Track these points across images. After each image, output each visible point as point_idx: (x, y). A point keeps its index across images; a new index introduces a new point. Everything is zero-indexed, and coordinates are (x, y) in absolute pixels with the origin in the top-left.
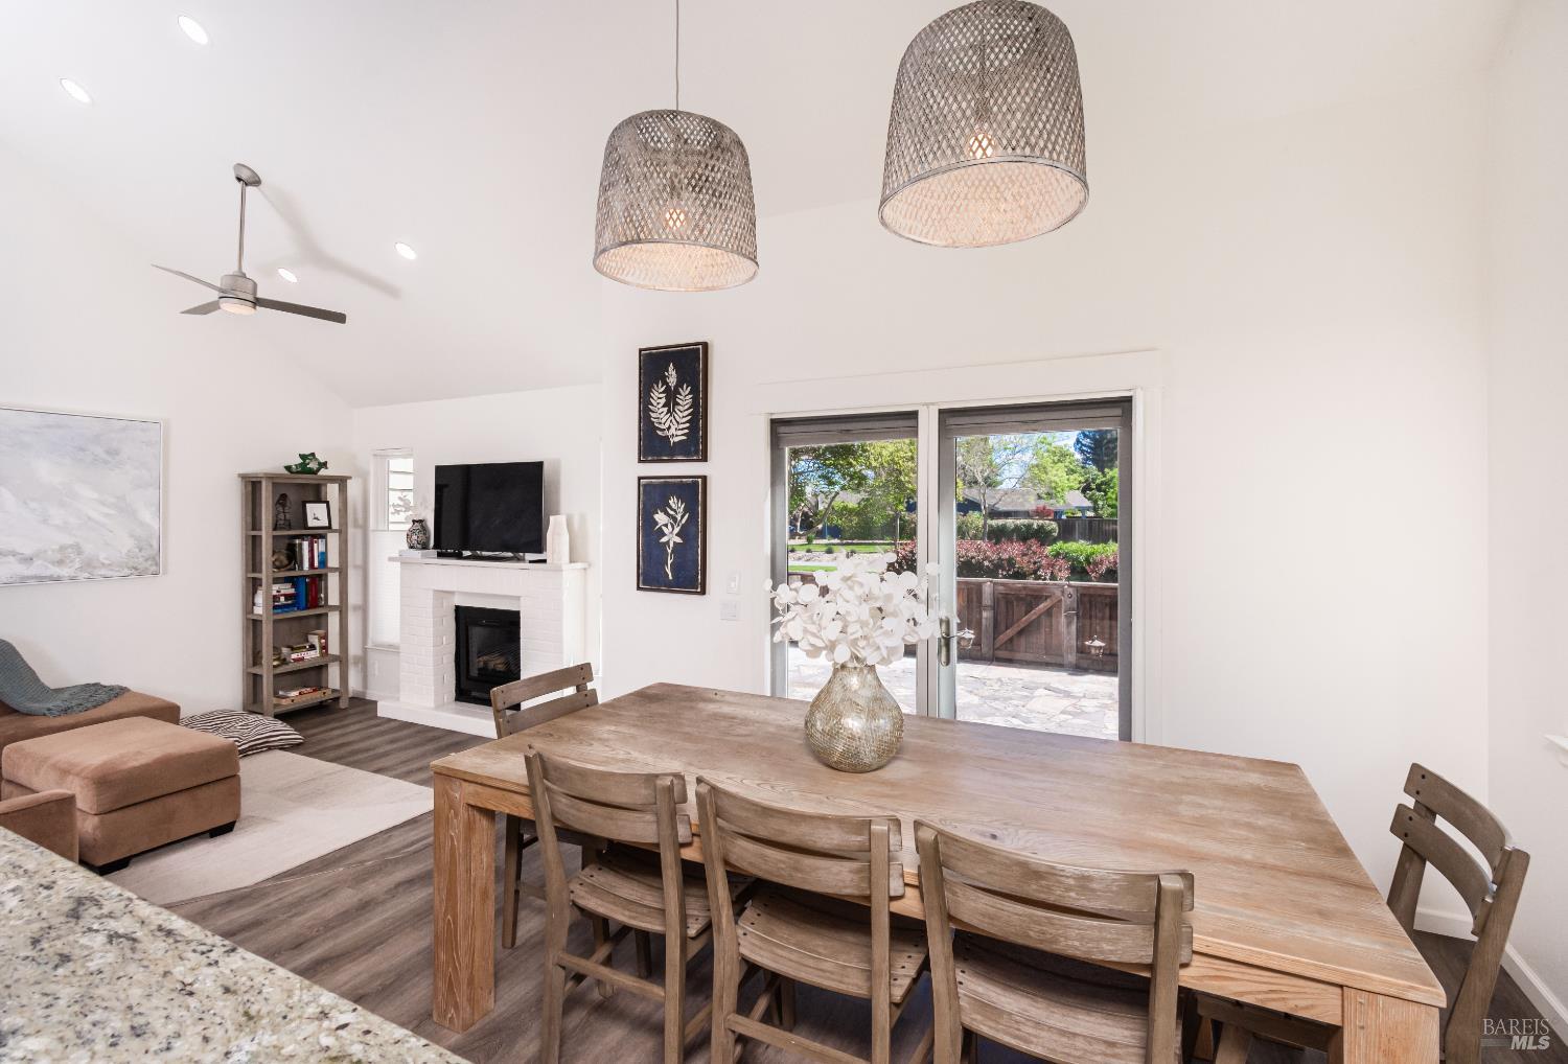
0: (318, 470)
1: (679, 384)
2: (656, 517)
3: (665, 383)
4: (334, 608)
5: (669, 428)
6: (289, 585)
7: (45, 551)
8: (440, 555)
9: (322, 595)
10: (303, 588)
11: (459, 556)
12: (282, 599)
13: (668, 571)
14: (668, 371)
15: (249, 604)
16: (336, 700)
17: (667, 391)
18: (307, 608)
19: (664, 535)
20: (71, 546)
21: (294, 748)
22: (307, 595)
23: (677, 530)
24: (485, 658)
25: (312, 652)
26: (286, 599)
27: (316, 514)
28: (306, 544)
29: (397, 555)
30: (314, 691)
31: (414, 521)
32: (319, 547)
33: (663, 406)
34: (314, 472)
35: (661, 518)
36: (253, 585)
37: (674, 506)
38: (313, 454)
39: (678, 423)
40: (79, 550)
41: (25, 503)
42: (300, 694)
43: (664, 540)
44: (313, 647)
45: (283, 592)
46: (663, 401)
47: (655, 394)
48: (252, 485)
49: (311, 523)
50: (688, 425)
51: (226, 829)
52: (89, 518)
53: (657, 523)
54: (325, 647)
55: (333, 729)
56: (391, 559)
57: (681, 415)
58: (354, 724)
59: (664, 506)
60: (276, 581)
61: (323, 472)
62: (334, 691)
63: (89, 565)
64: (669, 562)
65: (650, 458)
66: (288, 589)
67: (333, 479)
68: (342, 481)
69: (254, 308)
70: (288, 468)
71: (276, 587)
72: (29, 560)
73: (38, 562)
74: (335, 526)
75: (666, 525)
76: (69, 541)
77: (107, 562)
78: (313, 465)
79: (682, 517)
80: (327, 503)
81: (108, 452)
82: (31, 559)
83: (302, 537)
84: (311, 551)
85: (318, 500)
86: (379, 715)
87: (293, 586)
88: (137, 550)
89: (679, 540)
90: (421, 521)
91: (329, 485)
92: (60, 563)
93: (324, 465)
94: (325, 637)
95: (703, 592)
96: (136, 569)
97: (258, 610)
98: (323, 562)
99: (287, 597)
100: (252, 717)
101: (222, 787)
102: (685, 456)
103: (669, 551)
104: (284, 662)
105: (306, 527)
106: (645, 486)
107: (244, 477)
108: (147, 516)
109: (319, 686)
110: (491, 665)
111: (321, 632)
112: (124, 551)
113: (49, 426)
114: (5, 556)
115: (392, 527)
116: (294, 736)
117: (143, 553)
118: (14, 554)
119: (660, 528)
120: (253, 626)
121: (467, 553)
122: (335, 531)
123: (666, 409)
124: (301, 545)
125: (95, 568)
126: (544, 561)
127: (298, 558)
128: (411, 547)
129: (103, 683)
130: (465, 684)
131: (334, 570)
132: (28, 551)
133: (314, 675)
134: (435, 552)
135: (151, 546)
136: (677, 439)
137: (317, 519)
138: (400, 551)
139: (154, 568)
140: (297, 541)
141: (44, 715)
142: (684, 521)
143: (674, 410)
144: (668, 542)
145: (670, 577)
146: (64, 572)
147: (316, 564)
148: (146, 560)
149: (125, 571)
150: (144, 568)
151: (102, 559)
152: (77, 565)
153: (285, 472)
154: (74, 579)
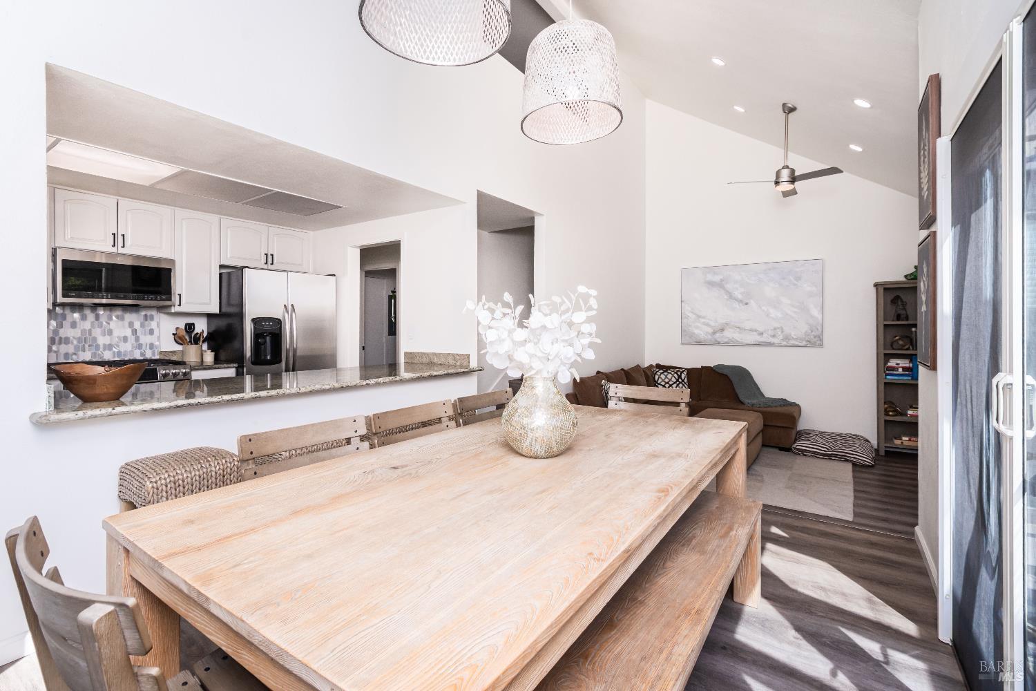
6: (907, 361)
7: (768, 330)
12: (900, 370)
20: (779, 328)
21: (858, 465)
26: (903, 371)
40: (782, 329)
41: (760, 307)
42: (909, 440)
45: (901, 365)
52: (787, 314)
63: (787, 338)
66: (905, 363)
70: (906, 276)
71: (895, 361)
72: (761, 334)
73: (765, 335)
76: (777, 325)
77: (795, 337)
81: (796, 279)
82: (762, 334)
87: (910, 361)
88: (810, 332)
92: (774, 336)
95: (934, 368)
96: (810, 342)
99: (904, 369)
107: (878, 286)
108: (816, 313)
112: (804, 331)
113: (770, 269)
114: (753, 331)
117: (813, 333)
118: (756, 331)
124: (915, 332)
125: (789, 339)
127: (914, 342)
132: (761, 329)
135: (818, 329)
139: (819, 342)
140: (913, 329)
146: (775, 341)
148: (815, 337)
149: (804, 343)
150: (815, 340)
151: (793, 336)
152: (781, 337)
153: (904, 279)
154: (780, 345)
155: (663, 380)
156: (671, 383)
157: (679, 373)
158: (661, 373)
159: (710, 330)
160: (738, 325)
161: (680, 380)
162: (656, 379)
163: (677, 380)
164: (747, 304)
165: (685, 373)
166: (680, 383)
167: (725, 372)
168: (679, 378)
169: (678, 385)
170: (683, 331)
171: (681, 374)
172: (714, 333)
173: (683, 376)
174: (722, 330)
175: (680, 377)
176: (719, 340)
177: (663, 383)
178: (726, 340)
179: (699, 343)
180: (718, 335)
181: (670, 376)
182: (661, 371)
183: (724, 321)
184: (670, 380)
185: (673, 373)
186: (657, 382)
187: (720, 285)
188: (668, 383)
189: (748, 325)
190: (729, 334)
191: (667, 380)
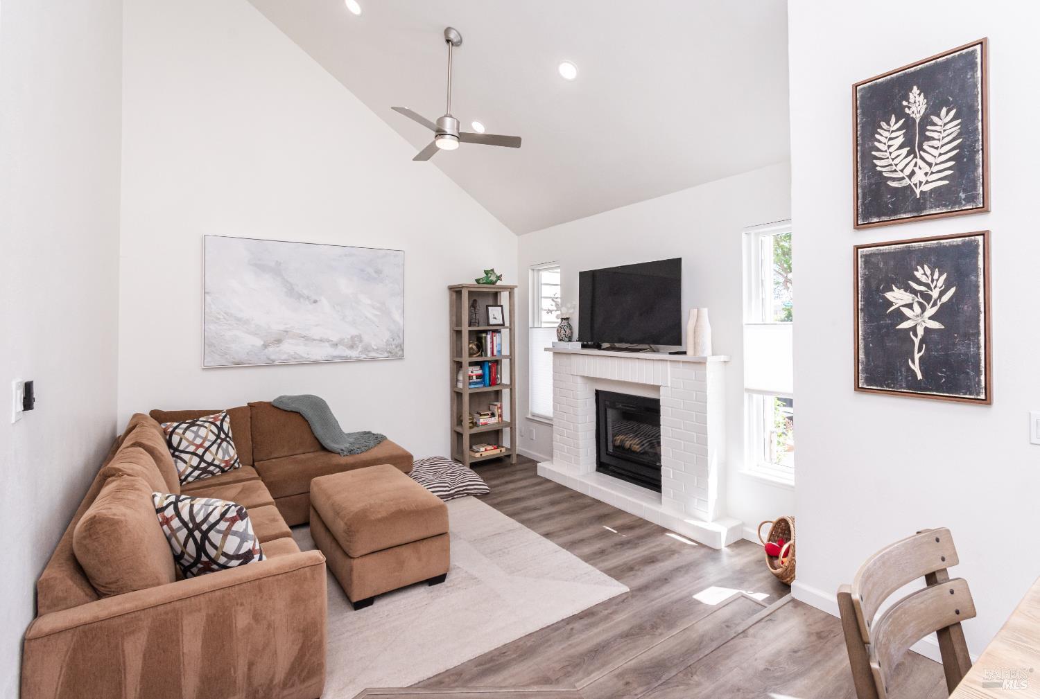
0: (496, 282)
1: (933, 109)
2: (889, 295)
3: (901, 114)
4: (506, 386)
5: (913, 173)
6: (478, 368)
7: (344, 339)
8: (584, 346)
9: (499, 376)
10: (487, 370)
11: (599, 347)
12: (474, 377)
13: (916, 368)
14: (907, 99)
15: (454, 381)
16: (509, 456)
17: (909, 124)
18: (490, 385)
19: (905, 318)
20: (357, 336)
21: (482, 496)
22: (490, 375)
23: (931, 311)
24: (621, 437)
25: (493, 419)
27: (495, 315)
28: (489, 337)
29: (551, 346)
30: (495, 449)
31: (562, 319)
32: (497, 338)
33: (901, 147)
34: (493, 283)
35: (898, 297)
36: (458, 365)
37: (924, 279)
38: (492, 270)
39: (930, 165)
40: (360, 339)
41: (334, 307)
42: (486, 450)
43: (905, 325)
44: (493, 415)
45: (475, 372)
46: (901, 140)
47: (883, 135)
48: (456, 291)
49: (492, 321)
50: (952, 163)
51: (440, 579)
52: (366, 318)
53: (890, 304)
54: (500, 416)
55: (507, 483)
56: (546, 349)
57: (936, 152)
58: (521, 479)
59: (904, 279)
60: (471, 364)
61: (499, 283)
62: (507, 449)
63: (366, 349)
64: (917, 356)
65: (875, 220)
66: (477, 371)
67: (505, 288)
68: (511, 290)
69: (459, 142)
70: (478, 281)
71: (471, 369)
73: (340, 347)
74: (507, 324)
75: (910, 306)
76: (356, 333)
77: (375, 348)
78: (493, 278)
79: (942, 294)
80: (501, 306)
81: (376, 272)
82: (337, 345)
83: (486, 332)
84: (492, 342)
85: (496, 305)
86: (539, 474)
87: (482, 368)
88: (392, 340)
89: (935, 325)
90: (567, 319)
91: (502, 293)
92: (352, 347)
93: (499, 278)
94: (501, 408)
95: (987, 401)
96: (391, 353)
97: (460, 385)
98: (500, 352)
99: (478, 377)
100: (457, 466)
101: (437, 543)
102: (945, 206)
103: (917, 341)
104: (474, 424)
105: (489, 325)
106: (867, 258)
107: (451, 288)
108: (397, 316)
109: (498, 444)
110: (627, 444)
111: (499, 405)
112: (385, 340)
113: (346, 255)
114: (324, 342)
115: (543, 325)
116: (484, 487)
117: (395, 342)
118: (328, 341)
119: (898, 308)
120: (457, 395)
121: (606, 345)
122: (507, 327)
123: (904, 151)
124: (486, 337)
125: (369, 351)
126: (685, 353)
127: (484, 347)
128: (560, 340)
129: (373, 432)
130: (605, 459)
131: (506, 357)
132: (335, 339)
133: (493, 436)
134: (579, 344)
135: (399, 337)
136: (926, 188)
137: (495, 318)
138: (553, 343)
139: (400, 353)
140: (484, 335)
141: (339, 454)
142: (945, 298)
143: (921, 148)
144: (914, 329)
145: (920, 377)
146: (353, 354)
147: (495, 353)
148: (396, 347)
149: (386, 355)
150: (395, 353)
151: (373, 346)
152: (360, 349)
153: (476, 283)
154: (358, 360)
155: (192, 443)
156: (207, 444)
157: (218, 423)
158: (186, 429)
159: (259, 343)
160: (304, 334)
161: (223, 436)
162: (175, 443)
163: (218, 437)
164: (315, 302)
165: (227, 419)
166: (223, 440)
167: (293, 407)
168: (219, 433)
169: (220, 445)
170: (208, 344)
171: (222, 424)
172: (265, 346)
173: (226, 426)
174: (279, 341)
175: (220, 429)
176: (273, 357)
177: (192, 449)
178: (284, 357)
179: (239, 365)
180: (271, 349)
181: (203, 432)
182: (184, 426)
183: (282, 327)
184: (205, 439)
185: (207, 424)
186: (176, 449)
187: (277, 270)
188: (201, 446)
189: (316, 333)
190: (289, 348)
191: (198, 441)
